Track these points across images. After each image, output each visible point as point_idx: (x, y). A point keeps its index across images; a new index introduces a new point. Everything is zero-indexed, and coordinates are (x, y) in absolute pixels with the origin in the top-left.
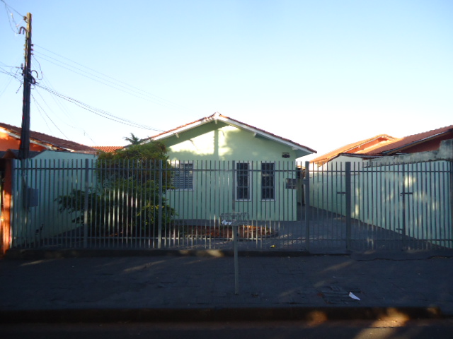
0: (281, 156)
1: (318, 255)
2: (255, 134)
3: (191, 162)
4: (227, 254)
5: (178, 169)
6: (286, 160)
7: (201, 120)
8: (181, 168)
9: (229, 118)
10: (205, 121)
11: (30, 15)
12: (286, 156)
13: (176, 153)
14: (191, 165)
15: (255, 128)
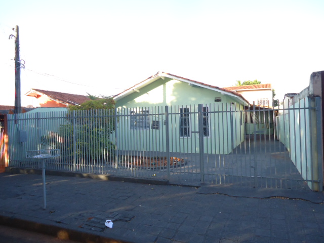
0: (214, 101)
1: (174, 185)
2: (189, 84)
3: (147, 109)
4: (110, 178)
5: (139, 115)
6: (216, 103)
7: (150, 78)
8: (141, 113)
9: (169, 74)
10: (152, 78)
11: (17, 27)
12: (218, 100)
13: (138, 103)
14: (148, 111)
15: (189, 80)
